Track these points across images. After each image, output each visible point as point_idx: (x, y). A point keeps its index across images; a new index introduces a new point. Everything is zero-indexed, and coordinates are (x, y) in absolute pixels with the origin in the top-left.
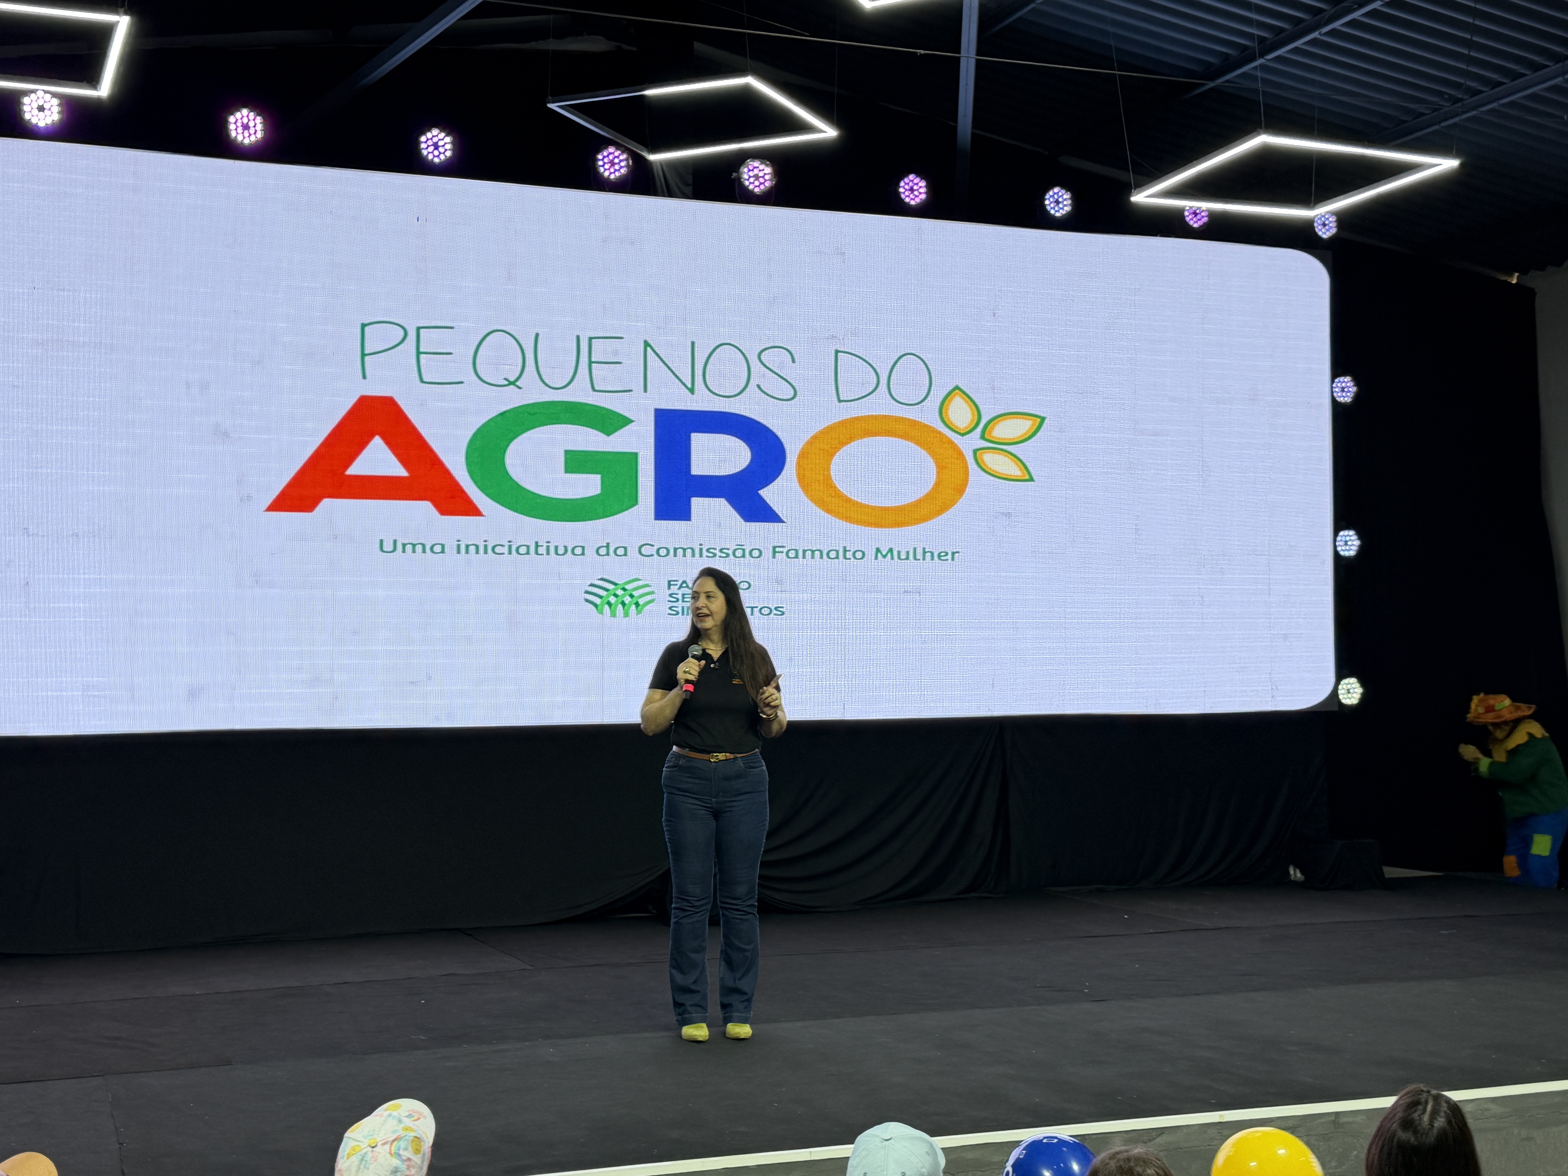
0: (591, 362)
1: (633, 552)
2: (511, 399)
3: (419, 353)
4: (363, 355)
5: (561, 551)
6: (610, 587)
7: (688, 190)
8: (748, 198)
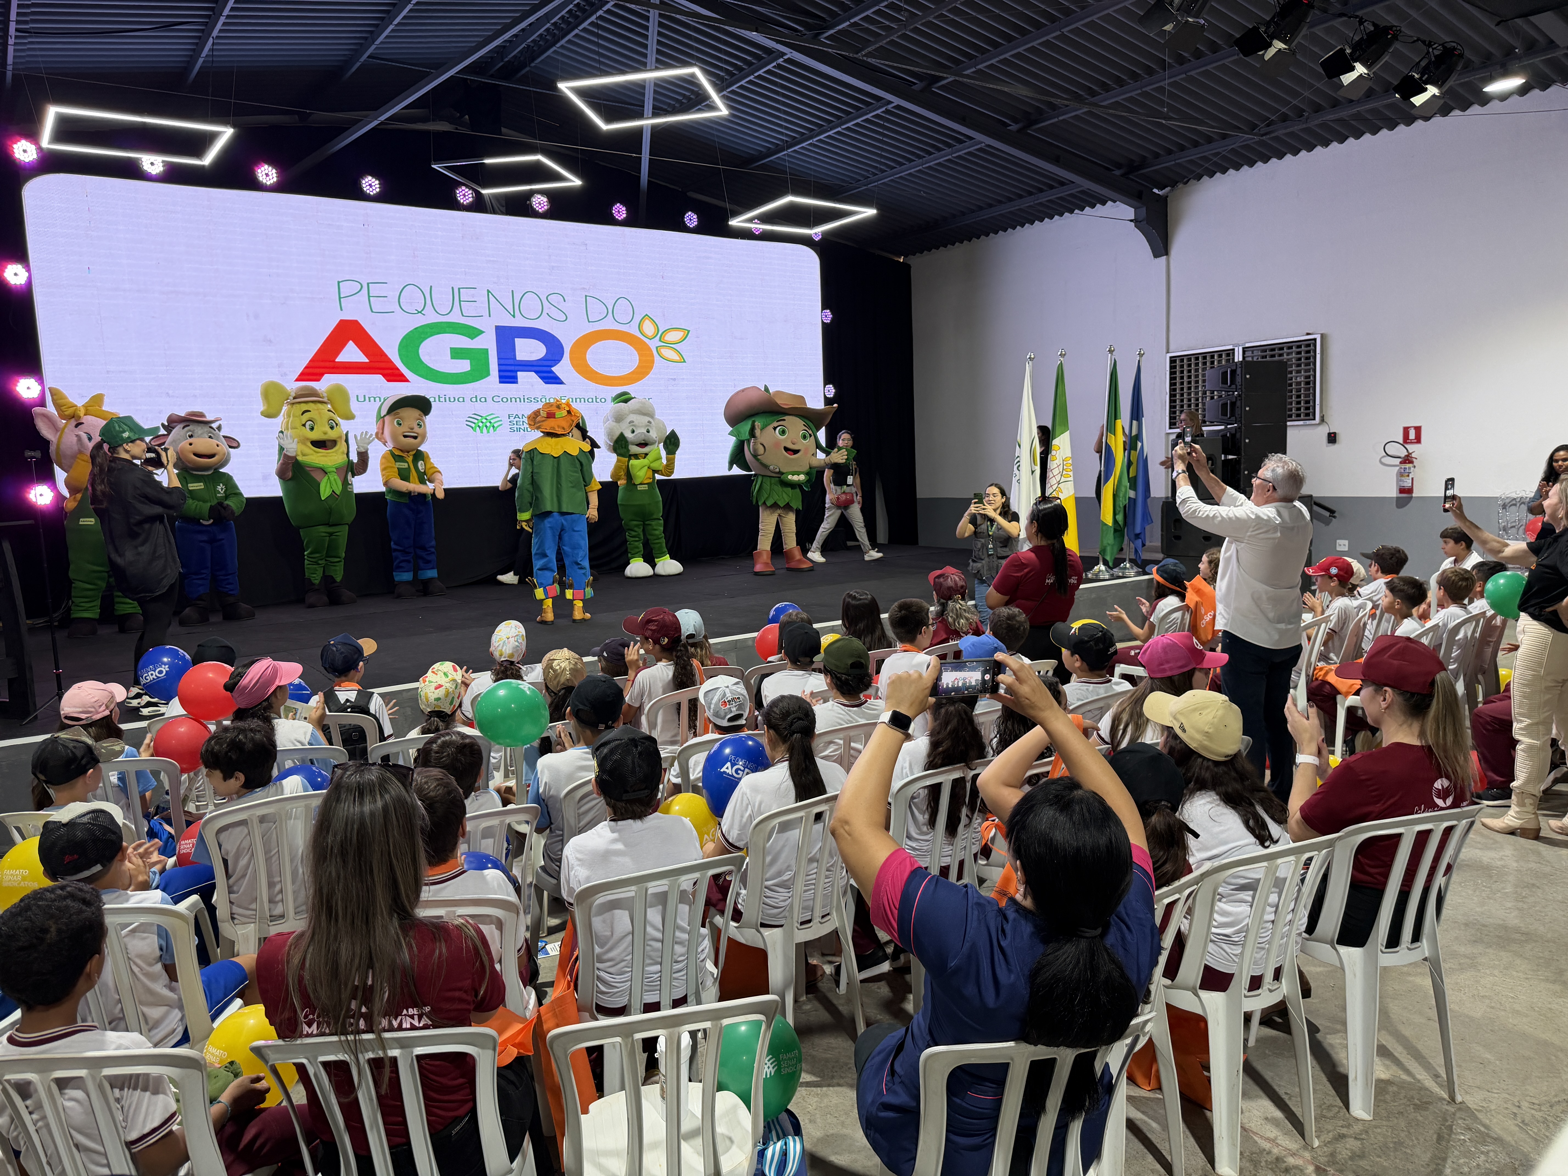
0: (460, 301)
1: (489, 400)
2: (420, 321)
3: (369, 297)
4: (340, 298)
5: (452, 400)
6: (480, 418)
7: (504, 209)
8: (534, 214)
